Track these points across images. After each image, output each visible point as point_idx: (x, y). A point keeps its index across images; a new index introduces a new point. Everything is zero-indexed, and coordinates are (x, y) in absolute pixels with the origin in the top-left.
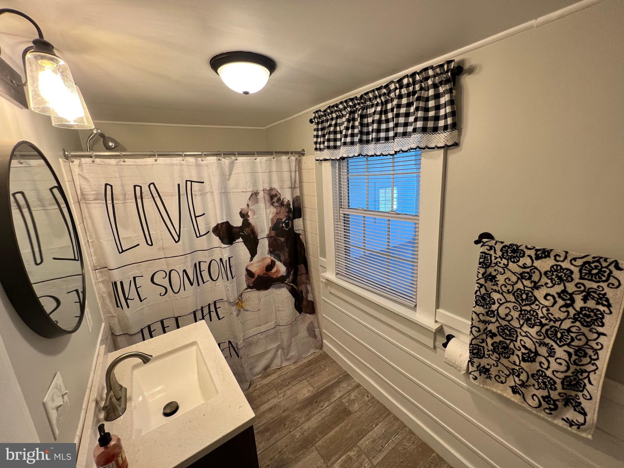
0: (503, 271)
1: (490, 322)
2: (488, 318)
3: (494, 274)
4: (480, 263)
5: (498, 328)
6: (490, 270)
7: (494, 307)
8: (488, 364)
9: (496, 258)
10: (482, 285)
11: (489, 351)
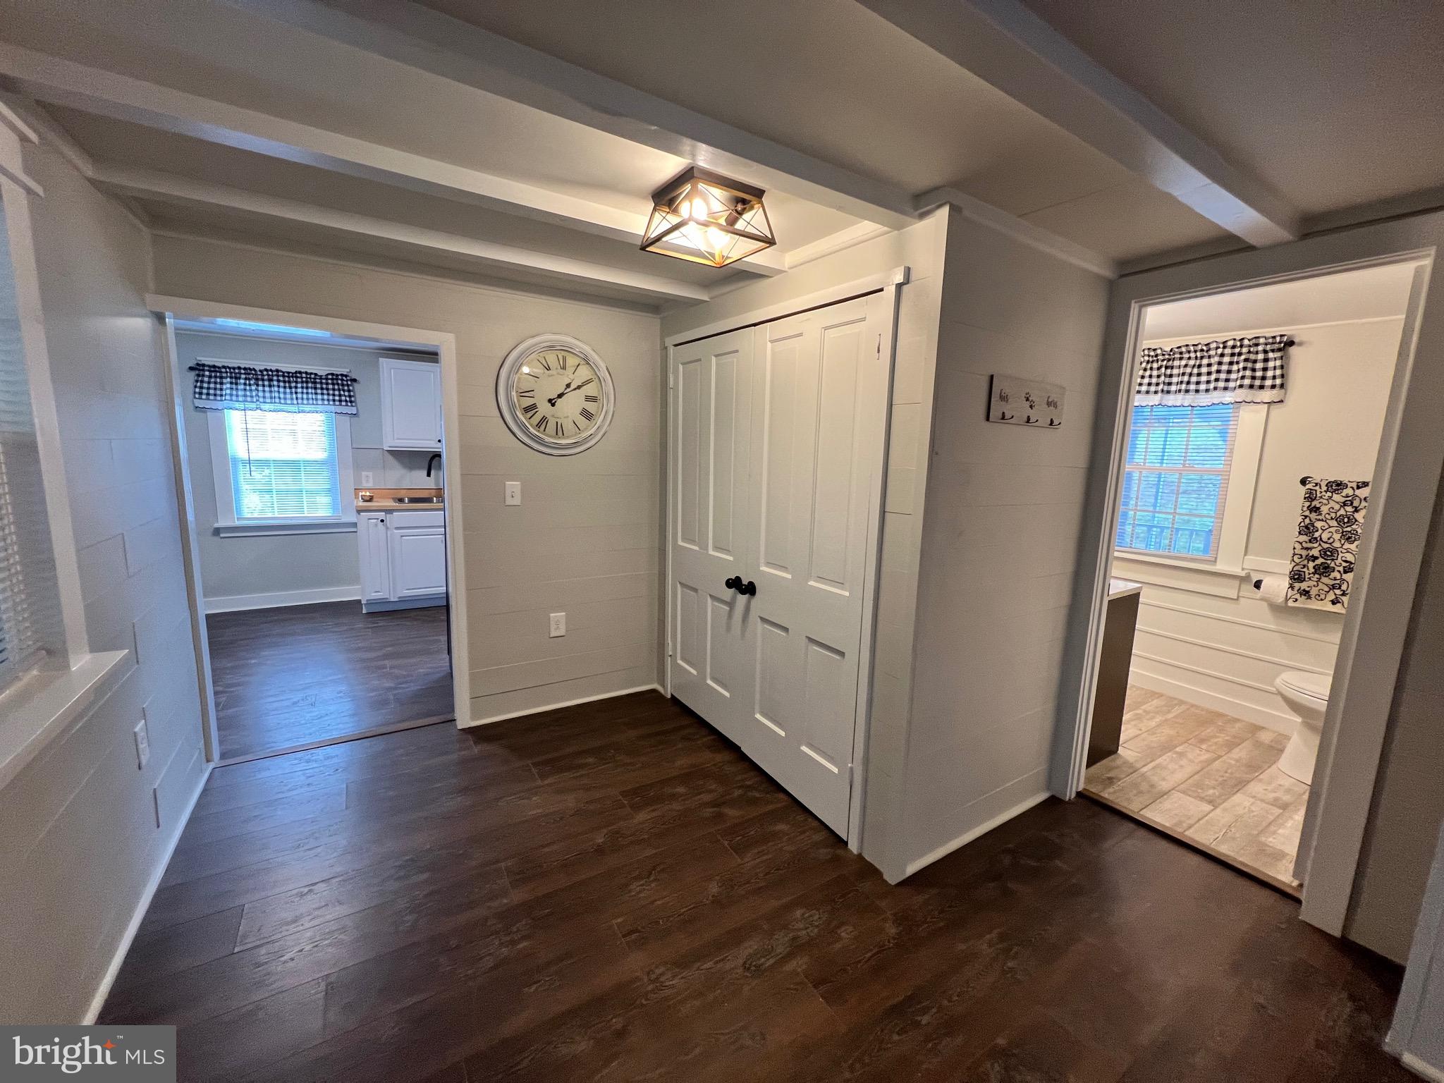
0: (1327, 502)
1: (1310, 549)
2: (1310, 545)
3: (1318, 506)
4: (1305, 498)
5: (1320, 551)
6: (1314, 504)
7: (1317, 535)
8: (1308, 587)
9: (1321, 492)
10: (1306, 517)
11: (1309, 574)
